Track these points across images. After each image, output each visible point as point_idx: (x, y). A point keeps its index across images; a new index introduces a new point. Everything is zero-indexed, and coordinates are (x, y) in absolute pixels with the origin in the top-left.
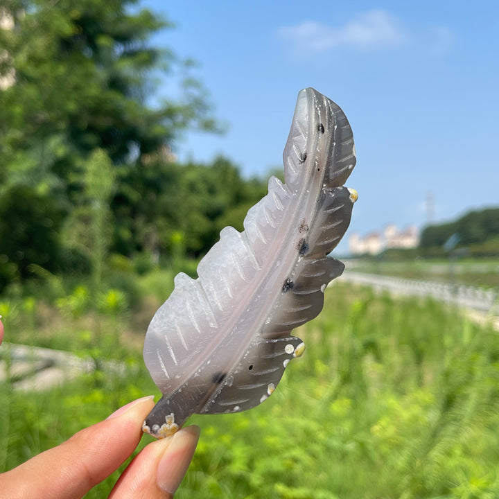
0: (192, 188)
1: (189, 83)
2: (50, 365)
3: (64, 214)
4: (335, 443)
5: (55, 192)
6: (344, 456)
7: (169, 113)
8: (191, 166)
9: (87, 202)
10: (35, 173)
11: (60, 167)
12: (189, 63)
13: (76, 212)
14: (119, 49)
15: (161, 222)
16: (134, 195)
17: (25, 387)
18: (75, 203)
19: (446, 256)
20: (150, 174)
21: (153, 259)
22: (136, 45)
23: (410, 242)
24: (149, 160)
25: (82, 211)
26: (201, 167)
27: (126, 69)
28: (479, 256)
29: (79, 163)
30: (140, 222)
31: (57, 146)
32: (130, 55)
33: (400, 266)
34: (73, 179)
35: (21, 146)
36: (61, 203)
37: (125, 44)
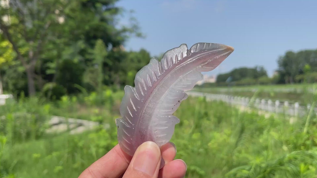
0: (132, 60)
1: (132, 19)
2: (80, 125)
3: (84, 70)
4: (195, 149)
5: (81, 62)
6: (199, 154)
7: (124, 30)
8: (131, 52)
9: (93, 65)
10: (73, 55)
11: (82, 52)
12: (132, 11)
13: (88, 69)
14: (104, 8)
15: (121, 73)
16: (110, 63)
17: (73, 132)
18: (88, 66)
19: (226, 85)
20: (116, 55)
21: (118, 87)
22: (110, 6)
23: (213, 80)
24: (115, 50)
25: (91, 69)
26: (135, 53)
27: (107, 15)
28: (239, 85)
29: (90, 50)
30: (112, 73)
31: (81, 44)
32: (108, 10)
33: (209, 89)
34: (88, 57)
35: (67, 44)
36: (83, 66)
37: (106, 6)
